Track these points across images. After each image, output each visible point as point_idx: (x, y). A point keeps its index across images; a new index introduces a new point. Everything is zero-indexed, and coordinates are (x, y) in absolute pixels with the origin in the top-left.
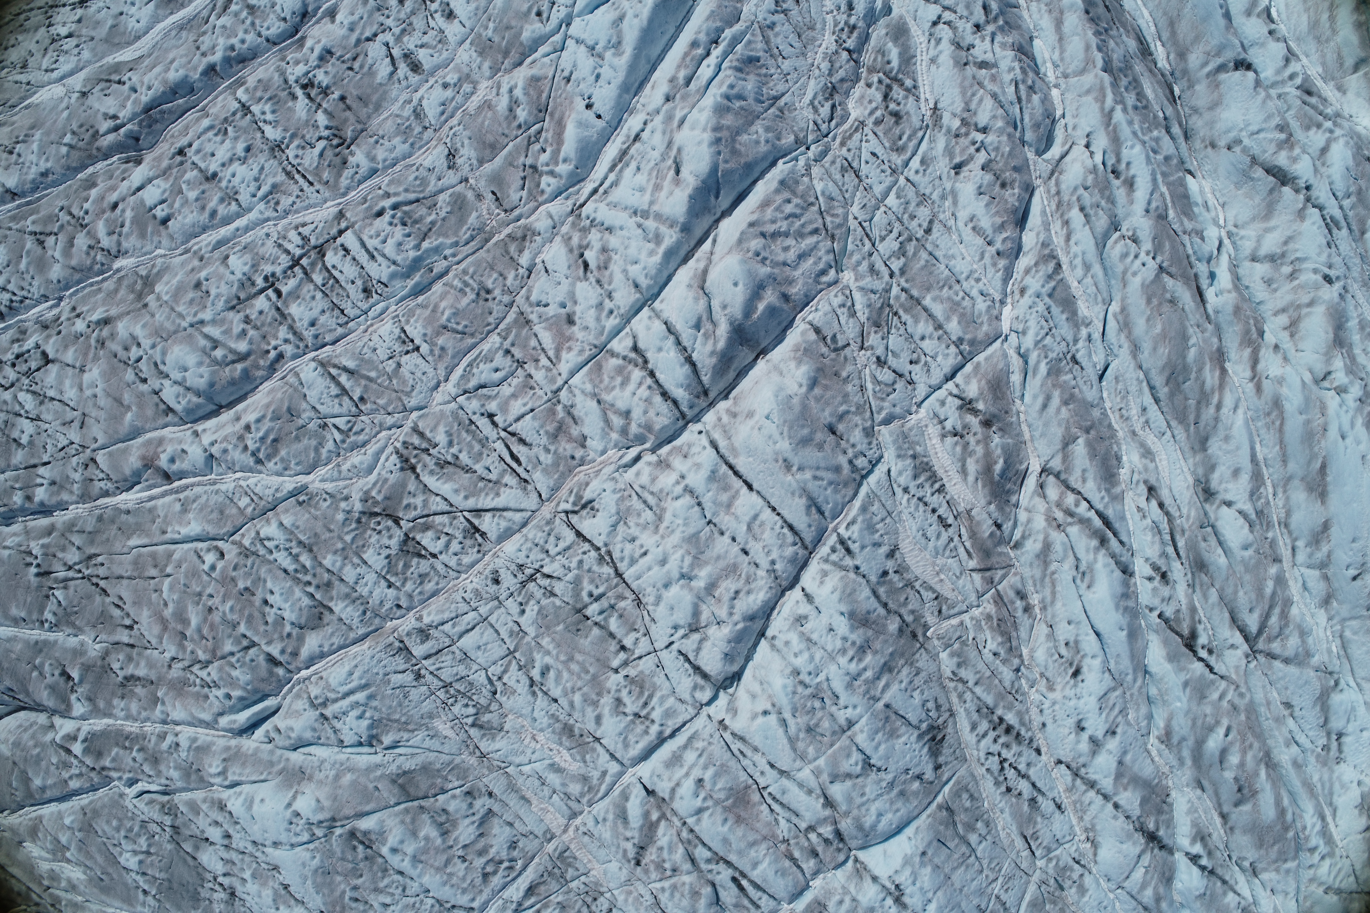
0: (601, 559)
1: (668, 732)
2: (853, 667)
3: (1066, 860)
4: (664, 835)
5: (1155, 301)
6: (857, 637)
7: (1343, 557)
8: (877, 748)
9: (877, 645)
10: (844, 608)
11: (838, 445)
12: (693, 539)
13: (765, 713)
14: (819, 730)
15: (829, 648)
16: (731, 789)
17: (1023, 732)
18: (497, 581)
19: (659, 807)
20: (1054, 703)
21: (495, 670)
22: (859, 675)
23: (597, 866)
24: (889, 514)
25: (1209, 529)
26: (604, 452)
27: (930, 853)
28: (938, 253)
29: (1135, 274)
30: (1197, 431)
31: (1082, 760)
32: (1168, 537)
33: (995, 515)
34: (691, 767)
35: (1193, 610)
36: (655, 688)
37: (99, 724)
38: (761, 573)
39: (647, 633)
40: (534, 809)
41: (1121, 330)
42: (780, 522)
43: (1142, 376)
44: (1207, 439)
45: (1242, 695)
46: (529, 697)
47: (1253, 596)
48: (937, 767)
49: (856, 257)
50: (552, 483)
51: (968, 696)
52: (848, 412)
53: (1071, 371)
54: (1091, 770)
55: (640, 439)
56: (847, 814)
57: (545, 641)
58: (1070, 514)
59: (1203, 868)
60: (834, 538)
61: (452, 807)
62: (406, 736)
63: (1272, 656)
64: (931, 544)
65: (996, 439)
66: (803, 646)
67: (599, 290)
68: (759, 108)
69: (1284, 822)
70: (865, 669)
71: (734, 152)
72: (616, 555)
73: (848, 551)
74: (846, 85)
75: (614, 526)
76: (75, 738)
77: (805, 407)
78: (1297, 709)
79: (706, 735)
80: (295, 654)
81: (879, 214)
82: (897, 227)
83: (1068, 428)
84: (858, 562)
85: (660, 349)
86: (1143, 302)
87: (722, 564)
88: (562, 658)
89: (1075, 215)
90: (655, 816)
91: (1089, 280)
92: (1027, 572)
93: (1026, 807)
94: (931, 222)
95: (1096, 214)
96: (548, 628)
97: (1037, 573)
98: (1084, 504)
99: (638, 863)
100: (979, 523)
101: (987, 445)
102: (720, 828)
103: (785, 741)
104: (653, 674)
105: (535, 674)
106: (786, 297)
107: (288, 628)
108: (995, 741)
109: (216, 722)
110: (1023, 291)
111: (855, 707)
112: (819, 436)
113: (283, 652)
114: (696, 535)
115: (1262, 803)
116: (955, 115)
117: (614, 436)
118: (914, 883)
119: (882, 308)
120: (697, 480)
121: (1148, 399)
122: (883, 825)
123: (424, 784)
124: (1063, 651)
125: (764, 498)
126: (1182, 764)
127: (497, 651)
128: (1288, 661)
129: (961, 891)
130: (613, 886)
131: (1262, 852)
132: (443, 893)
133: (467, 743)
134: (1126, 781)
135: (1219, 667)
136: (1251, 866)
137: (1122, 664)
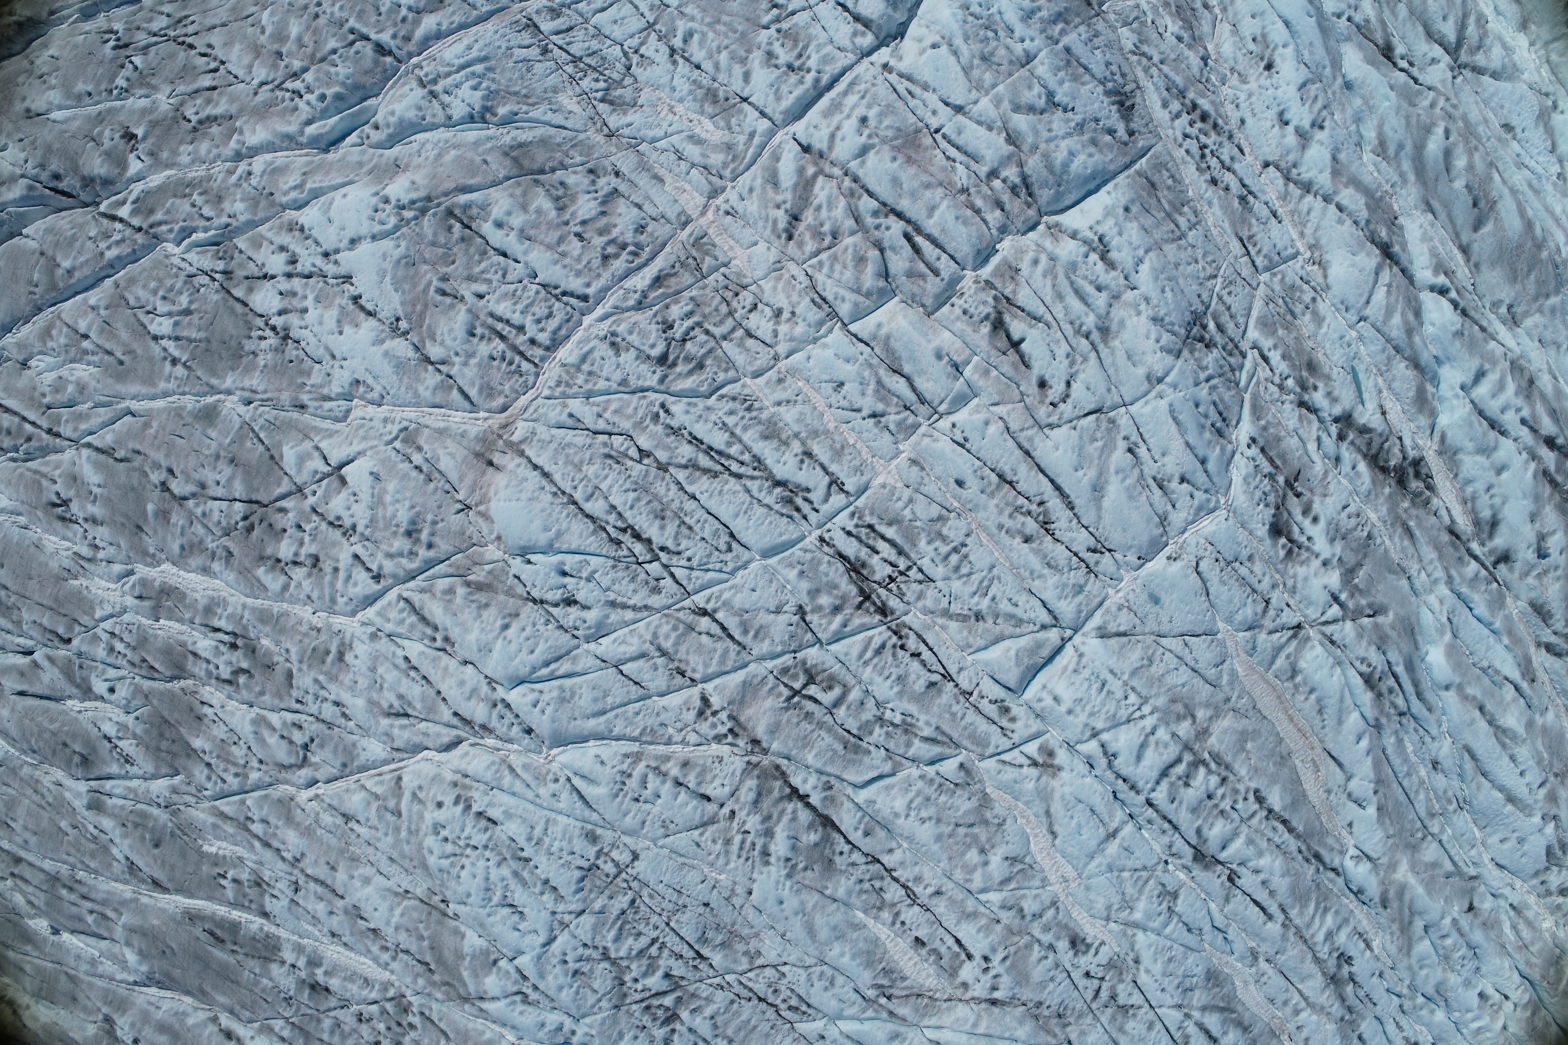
1: (825, 79)
3: (1292, 278)
4: (822, 190)
8: (1061, 83)
13: (934, 46)
14: (995, 60)
16: (899, 130)
17: (1220, 122)
19: (816, 164)
20: (1250, 95)
21: (632, 43)
22: (1032, 12)
23: (739, 251)
27: (1134, 209)
31: (1291, 158)
34: (853, 109)
35: (1384, 24)
36: (810, 38)
37: (156, 180)
40: (667, 188)
45: (1454, 107)
46: (669, 66)
48: (1131, 133)
51: (1154, 71)
54: (1303, 169)
56: (1035, 148)
57: (689, 10)
59: (1454, 303)
61: (572, 180)
62: (525, 108)
63: (1478, 71)
69: (1534, 238)
70: (1039, 9)
76: (124, 203)
78: (1518, 131)
79: (868, 76)
80: (407, 39)
88: (708, 20)
90: (811, 170)
93: (1236, 203)
99: (790, 238)
102: (889, 165)
104: (807, 26)
105: (677, 42)
107: (404, 12)
108: (1191, 125)
109: (302, 133)
113: (394, 36)
118: (1120, 234)
122: (1076, 166)
123: (540, 157)
124: (1252, 47)
126: (1405, 181)
127: (636, 24)
128: (1495, 75)
129: (1177, 265)
130: (758, 274)
131: (1518, 287)
132: (551, 274)
133: (596, 120)
134: (1345, 180)
135: (1423, 78)
136: (1509, 309)
137: (1318, 56)
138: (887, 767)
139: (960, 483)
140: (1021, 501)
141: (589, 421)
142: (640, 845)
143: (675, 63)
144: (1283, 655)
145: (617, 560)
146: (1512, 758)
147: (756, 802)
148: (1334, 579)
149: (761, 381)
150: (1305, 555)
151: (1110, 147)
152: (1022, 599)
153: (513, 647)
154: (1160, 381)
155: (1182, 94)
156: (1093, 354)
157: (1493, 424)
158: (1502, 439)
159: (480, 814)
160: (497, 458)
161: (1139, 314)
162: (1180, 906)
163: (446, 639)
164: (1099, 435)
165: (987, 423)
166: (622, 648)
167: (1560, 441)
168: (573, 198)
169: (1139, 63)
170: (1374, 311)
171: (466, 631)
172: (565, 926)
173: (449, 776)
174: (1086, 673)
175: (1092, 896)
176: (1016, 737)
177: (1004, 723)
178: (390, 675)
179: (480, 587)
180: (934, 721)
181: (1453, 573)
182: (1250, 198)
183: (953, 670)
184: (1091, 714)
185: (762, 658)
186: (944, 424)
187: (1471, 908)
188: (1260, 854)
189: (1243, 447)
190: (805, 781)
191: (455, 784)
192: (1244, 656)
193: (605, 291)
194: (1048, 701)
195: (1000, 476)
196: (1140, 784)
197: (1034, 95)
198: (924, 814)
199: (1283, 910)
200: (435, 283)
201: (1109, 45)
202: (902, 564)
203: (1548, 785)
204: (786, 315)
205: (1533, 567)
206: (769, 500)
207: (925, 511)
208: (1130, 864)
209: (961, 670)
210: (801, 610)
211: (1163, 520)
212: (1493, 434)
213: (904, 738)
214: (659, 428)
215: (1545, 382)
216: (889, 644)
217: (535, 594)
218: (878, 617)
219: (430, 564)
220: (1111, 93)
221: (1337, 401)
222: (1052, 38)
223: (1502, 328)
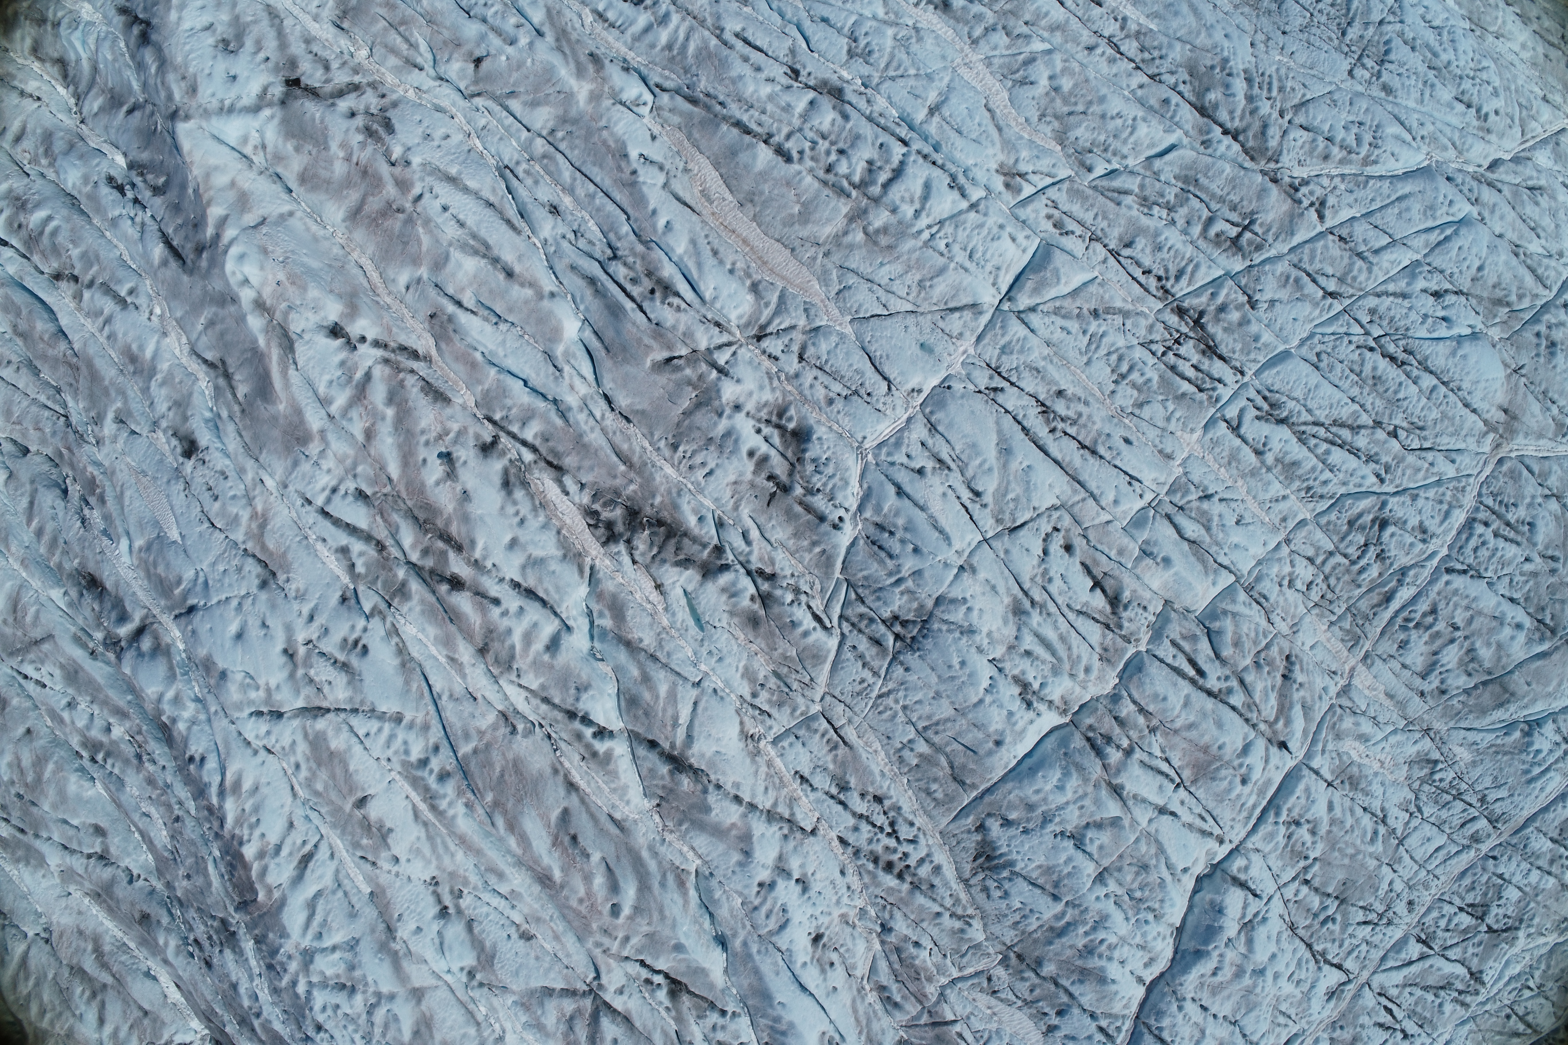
0: (1323, 955)
1: (1271, 819)
2: (1101, 935)
3: (782, 715)
8: (1069, 859)
10: (1113, 988)
12: (1252, 1007)
13: (1185, 870)
14: (1134, 869)
16: (1213, 779)
17: (871, 866)
18: (1410, 903)
19: (1275, 732)
20: (838, 902)
21: (1415, 823)
22: (1094, 929)
23: (1323, 638)
27: (991, 745)
31: (791, 844)
34: (1251, 792)
35: (679, 1020)
36: (1281, 856)
38: (1190, 995)
39: (1286, 902)
40: (1382, 688)
45: (598, 945)
46: (1386, 806)
48: (981, 828)
50: (1361, 1001)
51: (948, 902)
54: (778, 834)
57: (1372, 863)
59: (587, 721)
61: (1461, 681)
62: (1498, 742)
63: (569, 993)
69: (505, 813)
70: (1086, 933)
72: (1312, 963)
73: (1101, 1029)
75: (1312, 988)
78: (515, 936)
79: (1238, 827)
84: (1095, 1023)
87: (1225, 993)
88: (1360, 857)
90: (1280, 725)
92: (885, 1022)
93: (853, 782)
96: (1370, 877)
97: (876, 1026)
99: (1288, 657)
103: (1169, 851)
104: (1283, 868)
108: (906, 855)
111: (1098, 898)
114: (1249, 1010)
118: (1011, 714)
122: (1055, 775)
123: (1487, 697)
124: (834, 957)
126: (651, 848)
127: (1412, 842)
128: (550, 993)
129: (938, 695)
130: (1308, 619)
131: (510, 756)
132: (1477, 588)
133: (1441, 742)
134: (734, 832)
135: (634, 969)
136: (514, 730)
137: (767, 965)
138: (1158, 164)
139: (1127, 441)
140: (1072, 431)
141: (1440, 457)
142: (1348, 84)
143: (1383, 809)
144: (773, 306)
145: (1405, 337)
146: (462, 224)
147: (1265, 126)
148: (729, 391)
149: (1300, 517)
150: (764, 415)
151: (1011, 807)
152: (1058, 335)
153: (1474, 251)
154: (961, 568)
155: (915, 887)
156: (1026, 586)
157: (530, 593)
158: (518, 578)
159: (1469, 106)
160: (1501, 417)
161: (989, 634)
162: (844, 43)
163: (1517, 255)
164: (1012, 505)
165: (1116, 502)
166: (1393, 257)
167: (444, 588)
168: (1461, 663)
169: (965, 908)
170: (688, 695)
171: (1506, 263)
172: (1391, 11)
173: (1493, 138)
174: (989, 267)
175: (938, 50)
176: (1043, 200)
177: (1056, 213)
178: (1547, 222)
179: (1499, 302)
180: (1124, 210)
181: (559, 422)
182: (834, 791)
183: (1112, 261)
184: (981, 226)
185: (1279, 257)
186: (1149, 497)
187: (478, 61)
188: (771, 98)
189: (847, 517)
190: (1228, 147)
191: (1489, 131)
192: (816, 300)
193: (1432, 581)
194: (1020, 237)
195: (1094, 452)
196: (921, 160)
197: (1097, 840)
198: (1119, 122)
199: (725, 43)
200: (1559, 566)
201: (1000, 917)
202: (1171, 358)
203: (410, 198)
204: (1286, 582)
205: (455, 442)
206: (1291, 404)
207: (1155, 411)
208: (912, 82)
209: (1105, 261)
210: (1253, 304)
211: (933, 428)
212: (530, 582)
213: (1147, 193)
214: (1384, 459)
215: (465, 653)
216: (1172, 280)
217: (1463, 299)
218: (1186, 304)
219: (1535, 319)
220: (1004, 866)
221: (724, 590)
222: (1075, 906)
223: (522, 706)
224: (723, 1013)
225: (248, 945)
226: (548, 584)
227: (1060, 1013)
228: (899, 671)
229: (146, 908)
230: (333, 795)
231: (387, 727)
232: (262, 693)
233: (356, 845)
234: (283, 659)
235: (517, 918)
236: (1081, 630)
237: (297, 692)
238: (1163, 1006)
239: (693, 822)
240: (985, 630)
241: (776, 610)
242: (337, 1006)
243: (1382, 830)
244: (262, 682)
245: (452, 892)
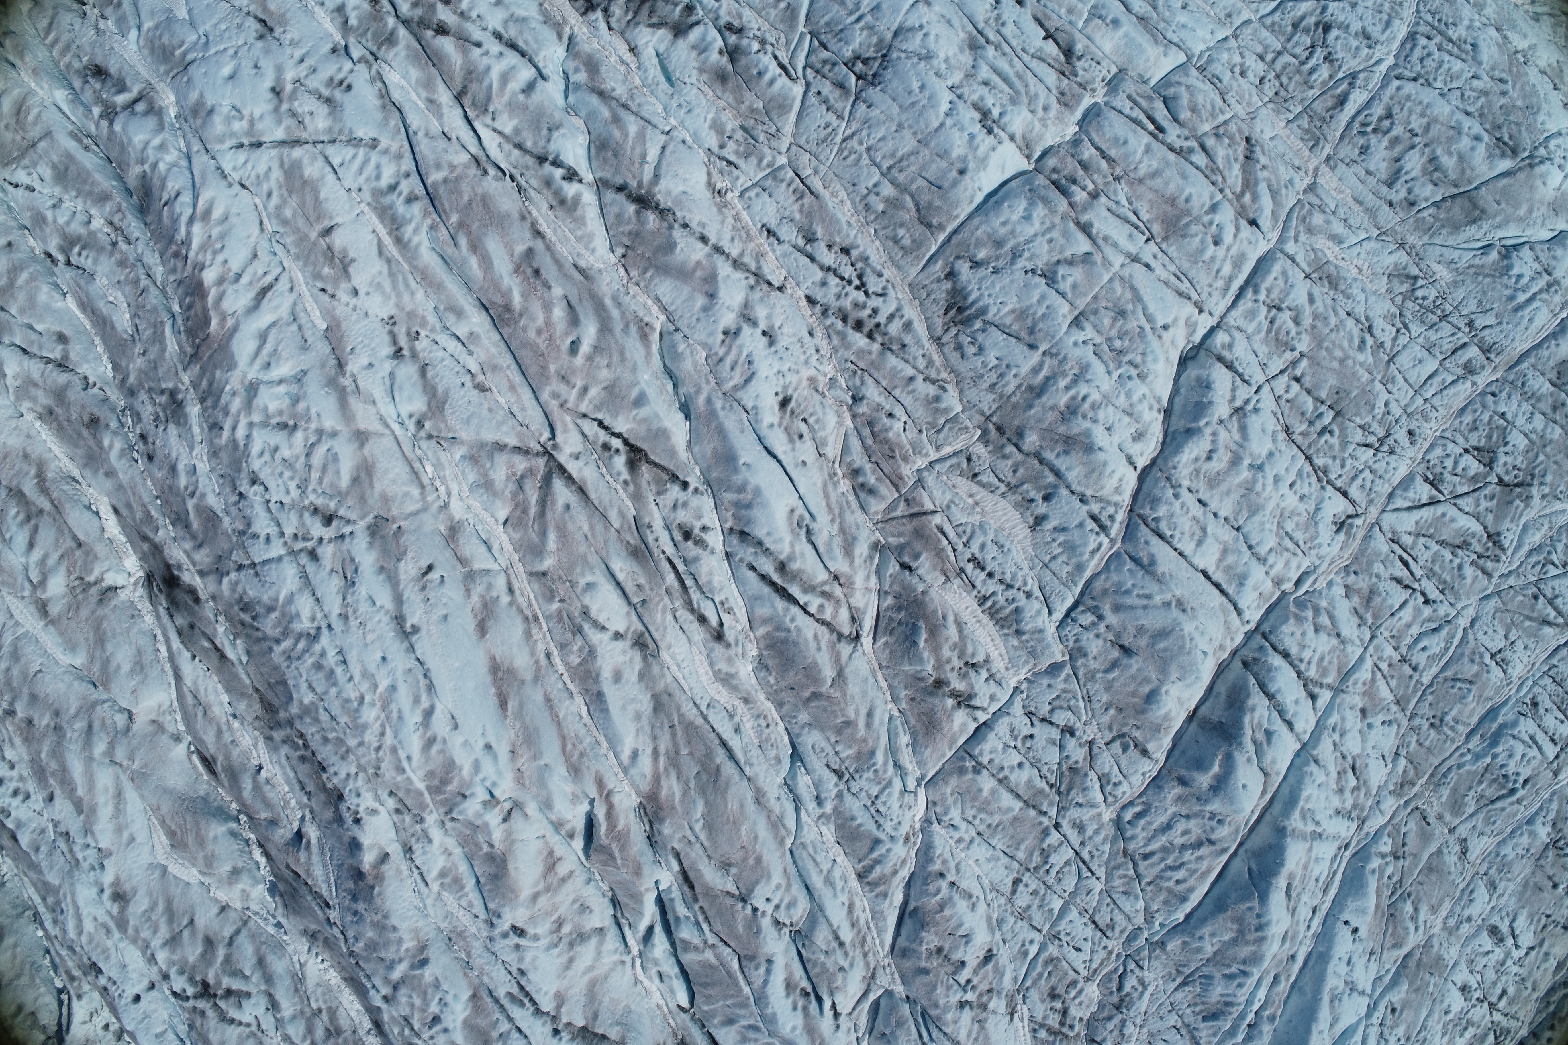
0: (1325, 472)
1: (1249, 294)
2: (1083, 389)
3: (747, 166)
4: (1235, 177)
5: (751, 861)
6: (1079, 425)
7: (452, 592)
8: (1043, 298)
9: (1051, 416)
10: (1101, 456)
11: (1118, 635)
12: (1254, 510)
13: (1165, 327)
15: (1111, 409)
16: (1184, 236)
17: (839, 324)
18: (1410, 433)
19: (1243, 207)
20: (806, 362)
21: (1403, 340)
22: (1075, 381)
23: (1282, 132)
24: (1046, 566)
25: (635, 600)
26: (1330, 584)
27: (954, 173)
28: (1005, 860)
29: (778, 887)
30: (669, 716)
31: (757, 295)
32: (689, 582)
33: (915, 580)
34: (1226, 256)
35: (637, 497)
36: (1266, 341)
38: (1186, 483)
39: (1278, 399)
40: (1349, 192)
41: (780, 818)
42: (1175, 542)
43: (747, 770)
44: (656, 710)
45: (555, 396)
46: (1371, 315)
47: (571, 527)
48: (951, 275)
49: (1099, 839)
50: (1372, 544)
51: (921, 364)
52: (1106, 671)
53: (842, 761)
54: (744, 283)
55: (1300, 604)
57: (1365, 377)
58: (824, 594)
59: (557, 163)
60: (1113, 532)
61: (1428, 189)
62: (1477, 261)
63: (522, 451)
64: (991, 536)
65: (929, 668)
66: (1139, 408)
67: (1344, 749)
68: (1206, 970)
69: (469, 234)
70: (1067, 388)
71: (1240, 920)
72: (1314, 479)
73: (1093, 519)
74: (1106, 1014)
75: (1318, 509)
77: (1164, 671)
78: (469, 384)
79: (1216, 297)
81: (1070, 888)
82: (1051, 879)
83: (844, 694)
84: (1085, 508)
85: (1297, 702)
86: (766, 858)
87: (1224, 487)
88: (1349, 362)
89: (847, 935)
90: (1247, 197)
91: (825, 866)
92: (860, 516)
93: (819, 231)
94: (1014, 892)
95: (828, 943)
96: (1364, 391)
97: (849, 518)
98: (812, 609)
99: (1249, 140)
100: (935, 568)
101: (938, 660)
102: (1191, 190)
103: (1146, 298)
104: (1270, 355)
106: (1183, 782)
108: (875, 311)
110: (907, 839)
111: (1075, 344)
112: (1143, 642)
114: (1252, 514)
115: (507, 258)
116: (994, 1012)
117: (1324, 604)
118: (972, 137)
119: (1069, 790)
120: (1257, 573)
121: (735, 743)
122: (1021, 205)
123: (1457, 211)
124: (803, 428)
125: (1190, 563)
126: (615, 299)
127: (1404, 360)
128: (500, 447)
129: (900, 126)
130: (1264, 111)
131: (480, 191)
132: (1427, 95)
133: (1418, 258)
134: (699, 273)
135: (591, 428)
136: (485, 172)
137: (732, 421)
149: (1245, 15)
151: (979, 245)
155: (886, 347)
156: (980, 26)
157: (510, 44)
158: (500, 29)
161: (947, 59)
167: (430, 34)
168: (1425, 170)
169: (938, 371)
170: (656, 141)
182: (801, 243)
193: (1384, 86)
197: (1069, 277)
200: (1509, 90)
201: (977, 379)
204: (1237, 70)
212: (511, 32)
215: (443, 95)
220: (976, 316)
221: (694, 47)
222: (1052, 356)
223: (494, 153)
224: (685, 485)
225: (194, 410)
226: (527, 35)
227: (1047, 498)
228: (862, 108)
229: (95, 411)
230: (301, 223)
231: (361, 151)
232: (245, 124)
233: (317, 276)
234: (270, 95)
235: (474, 368)
236: (1037, 71)
237: (279, 122)
238: (1157, 492)
239: (658, 269)
240: (942, 55)
241: (743, 61)
242: (276, 449)
243: (1370, 341)
244: (246, 112)
245: (408, 334)
